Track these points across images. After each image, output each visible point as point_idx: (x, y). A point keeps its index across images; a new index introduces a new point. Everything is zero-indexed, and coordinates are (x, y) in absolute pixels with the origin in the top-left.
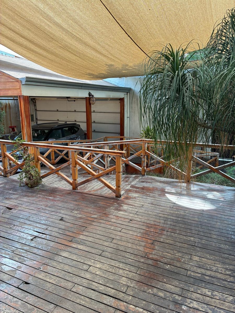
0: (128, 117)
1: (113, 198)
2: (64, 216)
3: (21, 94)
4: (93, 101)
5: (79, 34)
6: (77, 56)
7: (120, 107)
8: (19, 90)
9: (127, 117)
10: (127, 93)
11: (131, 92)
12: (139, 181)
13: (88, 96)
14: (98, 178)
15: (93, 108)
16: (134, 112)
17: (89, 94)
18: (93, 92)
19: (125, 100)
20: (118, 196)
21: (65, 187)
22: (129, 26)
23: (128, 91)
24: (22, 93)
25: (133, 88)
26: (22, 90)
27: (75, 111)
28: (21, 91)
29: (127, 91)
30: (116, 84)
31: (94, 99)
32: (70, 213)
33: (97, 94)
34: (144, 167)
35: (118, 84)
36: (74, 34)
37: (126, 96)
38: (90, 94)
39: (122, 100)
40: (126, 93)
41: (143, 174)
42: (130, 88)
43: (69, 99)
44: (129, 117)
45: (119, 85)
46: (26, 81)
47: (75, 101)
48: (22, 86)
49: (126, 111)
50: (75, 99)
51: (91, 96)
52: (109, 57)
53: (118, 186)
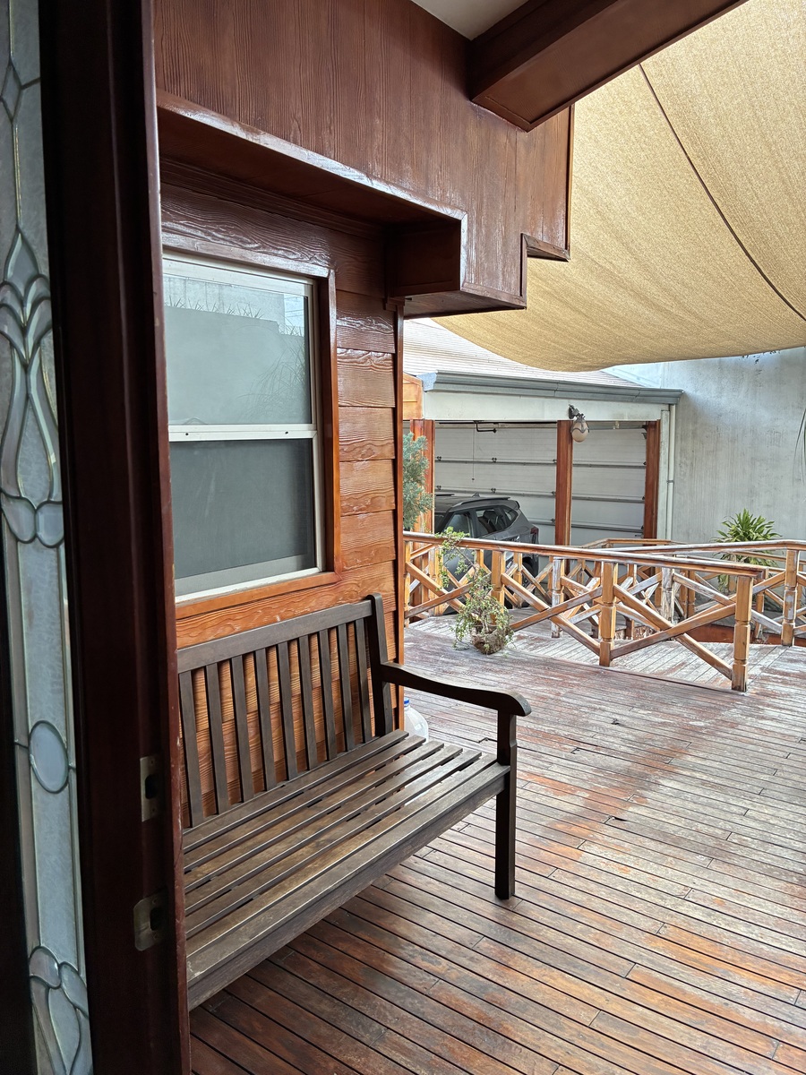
0: (671, 479)
1: (726, 692)
2: (618, 717)
3: (419, 415)
4: (582, 432)
5: (614, 262)
6: (580, 312)
7: (644, 450)
8: (415, 405)
9: (669, 482)
10: (670, 405)
11: (681, 404)
12: (780, 659)
13: (567, 418)
14: (678, 635)
15: (579, 453)
16: (692, 464)
17: (570, 410)
18: (580, 406)
19: (664, 429)
20: (740, 687)
21: (577, 659)
22: (762, 238)
23: (673, 399)
24: (423, 412)
25: (688, 389)
26: (423, 405)
27: (495, 461)
28: (419, 408)
29: (670, 401)
30: (634, 379)
31: (585, 426)
32: (628, 713)
33: (593, 412)
34: (791, 621)
35: (638, 379)
36: (602, 262)
37: (666, 414)
38: (571, 412)
39: (651, 428)
40: (666, 407)
41: (786, 641)
42: (680, 391)
43: (479, 426)
44: (673, 481)
45: (641, 380)
46: (436, 382)
47: (495, 431)
48: (424, 397)
49: (665, 463)
50: (496, 426)
51: (575, 418)
52: (672, 313)
53: (741, 660)
